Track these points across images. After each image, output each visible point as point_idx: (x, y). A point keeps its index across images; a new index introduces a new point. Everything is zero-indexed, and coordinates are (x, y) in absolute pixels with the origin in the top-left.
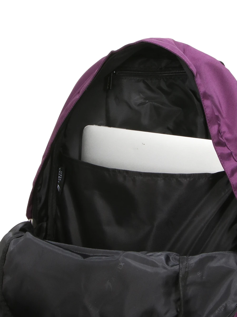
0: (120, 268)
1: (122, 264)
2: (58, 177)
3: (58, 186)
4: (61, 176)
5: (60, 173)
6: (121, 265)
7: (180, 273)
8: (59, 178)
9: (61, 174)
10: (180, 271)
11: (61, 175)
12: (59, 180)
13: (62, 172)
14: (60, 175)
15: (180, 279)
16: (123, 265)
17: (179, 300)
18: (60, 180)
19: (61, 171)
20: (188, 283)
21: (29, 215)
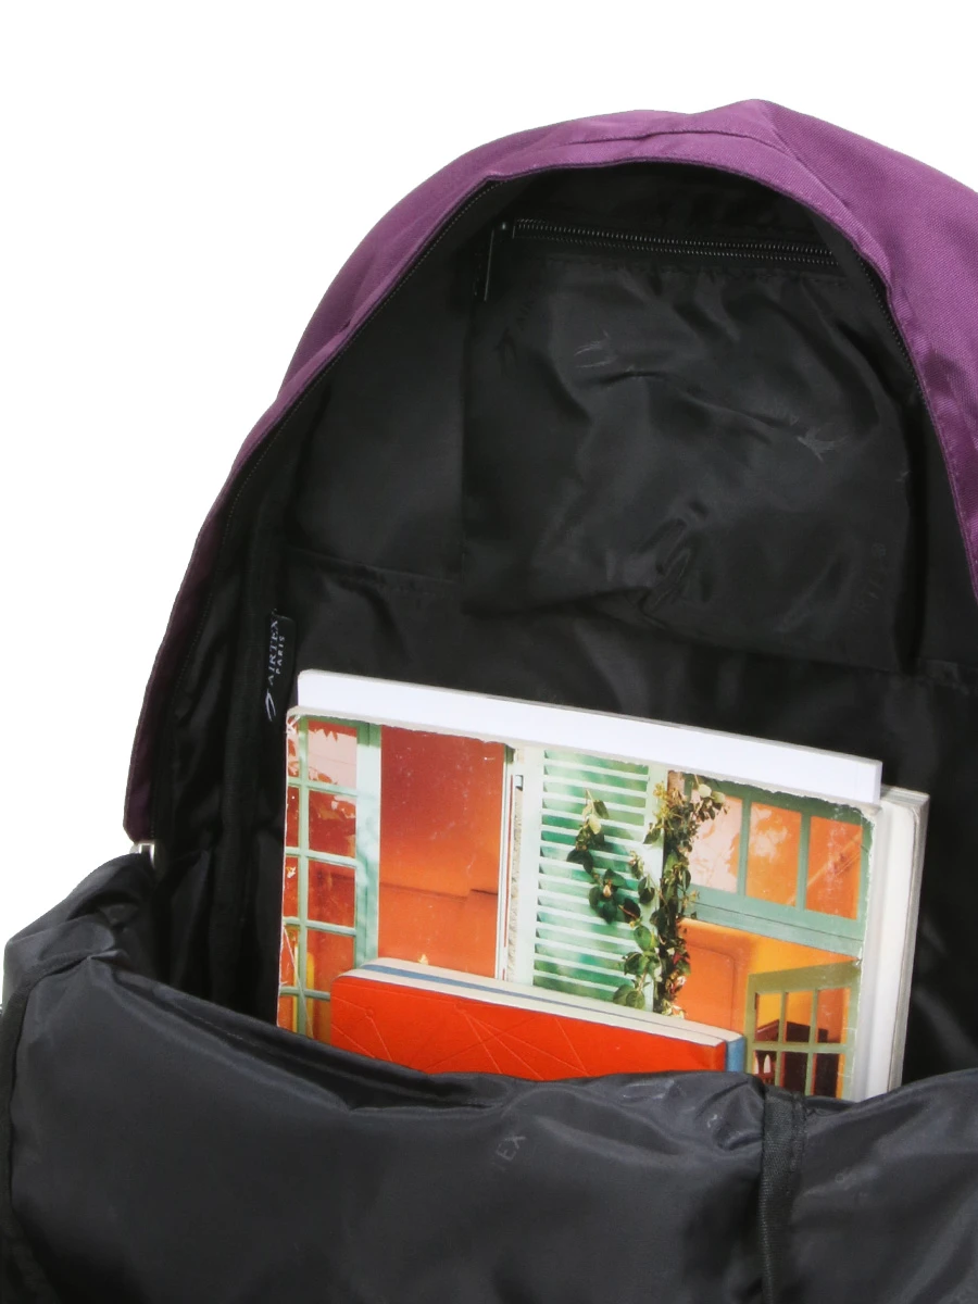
0: (508, 1154)
1: (515, 1139)
2: (269, 659)
3: (269, 696)
4: (278, 658)
5: (275, 643)
6: (512, 1143)
7: (766, 1180)
8: (272, 665)
9: (279, 648)
10: (765, 1169)
11: (280, 653)
12: (271, 673)
13: (282, 639)
14: (275, 652)
15: (763, 1206)
16: (518, 1142)
17: (756, 1287)
18: (278, 671)
19: (280, 634)
20: (796, 1216)
21: (136, 824)
